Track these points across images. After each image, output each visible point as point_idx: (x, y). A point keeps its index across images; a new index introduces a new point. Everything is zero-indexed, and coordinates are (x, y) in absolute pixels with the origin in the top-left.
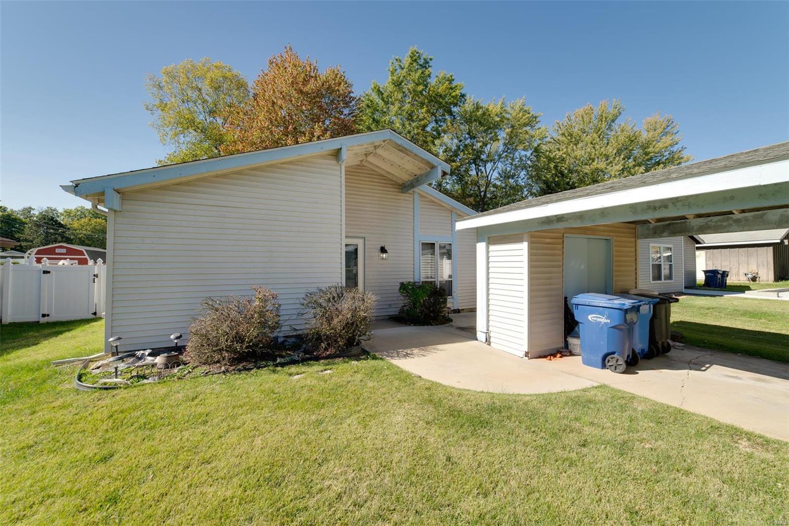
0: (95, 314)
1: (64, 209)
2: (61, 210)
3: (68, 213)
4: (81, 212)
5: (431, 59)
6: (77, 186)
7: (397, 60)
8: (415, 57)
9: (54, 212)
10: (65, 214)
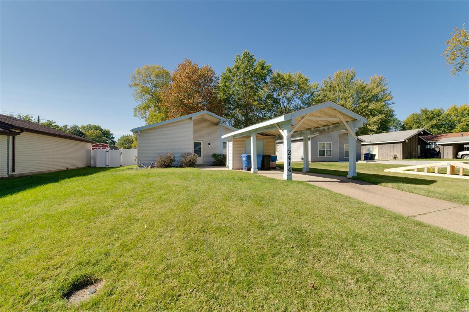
0: (121, 165)
1: (81, 125)
2: (80, 126)
3: (83, 127)
4: (90, 127)
5: (253, 56)
6: (132, 130)
7: (238, 56)
8: (246, 54)
9: (77, 127)
10: (82, 128)
